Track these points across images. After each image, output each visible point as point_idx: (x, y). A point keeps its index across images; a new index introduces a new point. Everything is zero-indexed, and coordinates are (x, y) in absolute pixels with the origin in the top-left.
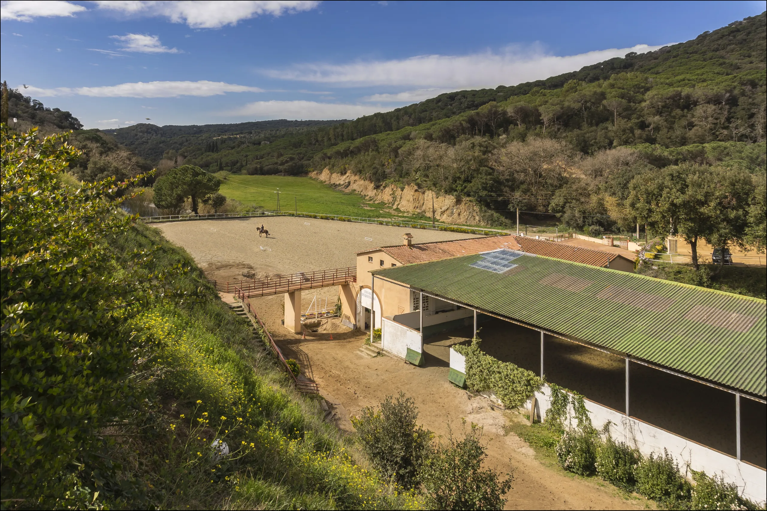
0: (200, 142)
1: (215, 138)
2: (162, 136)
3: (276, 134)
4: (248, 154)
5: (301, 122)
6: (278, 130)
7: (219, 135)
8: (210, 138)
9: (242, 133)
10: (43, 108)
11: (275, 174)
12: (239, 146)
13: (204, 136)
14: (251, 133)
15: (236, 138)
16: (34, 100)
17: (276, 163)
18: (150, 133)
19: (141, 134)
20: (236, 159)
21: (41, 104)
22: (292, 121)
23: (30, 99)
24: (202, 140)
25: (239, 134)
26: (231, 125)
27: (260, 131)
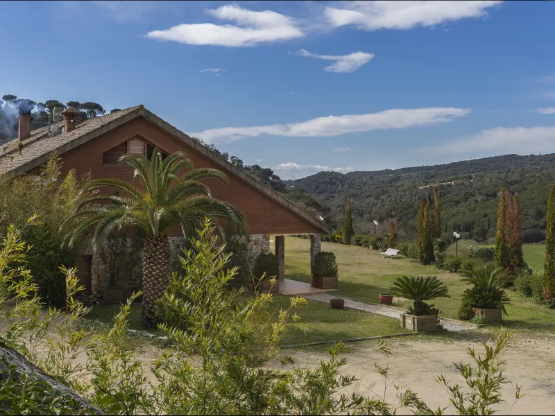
0: (402, 193)
1: (421, 188)
2: (350, 187)
3: (507, 177)
4: (488, 211)
5: (540, 156)
6: (509, 171)
7: (426, 183)
8: (414, 187)
9: (457, 179)
10: (242, 165)
11: (537, 241)
12: (466, 200)
13: (406, 184)
14: (471, 178)
15: (450, 186)
16: (232, 157)
17: (536, 226)
18: (335, 183)
19: (324, 186)
20: (471, 220)
21: (240, 161)
22: (526, 157)
23: (227, 156)
24: (404, 190)
25: (453, 180)
26: (437, 167)
27: (482, 173)
